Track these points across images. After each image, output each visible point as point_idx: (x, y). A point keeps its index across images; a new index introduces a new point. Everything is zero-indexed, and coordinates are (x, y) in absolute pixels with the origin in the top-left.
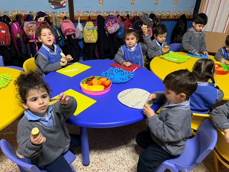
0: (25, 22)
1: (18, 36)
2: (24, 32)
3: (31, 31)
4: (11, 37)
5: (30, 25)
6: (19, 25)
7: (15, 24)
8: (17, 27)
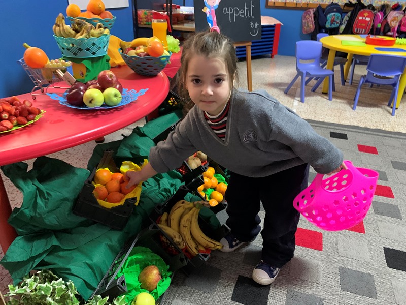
0: (392, 12)
1: (379, 26)
2: (387, 23)
3: (395, 22)
4: (373, 26)
5: (397, 15)
6: (383, 14)
7: (379, 14)
8: (381, 17)
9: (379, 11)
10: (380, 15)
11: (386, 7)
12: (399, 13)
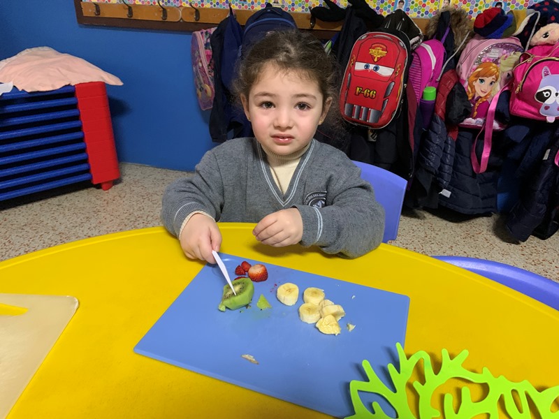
0: (475, 42)
1: (430, 93)
2: (459, 82)
3: (488, 80)
4: (405, 96)
5: (495, 54)
6: (443, 50)
7: (428, 48)
8: (434, 60)
9: (426, 39)
10: (431, 54)
11: (453, 21)
12: (504, 46)
